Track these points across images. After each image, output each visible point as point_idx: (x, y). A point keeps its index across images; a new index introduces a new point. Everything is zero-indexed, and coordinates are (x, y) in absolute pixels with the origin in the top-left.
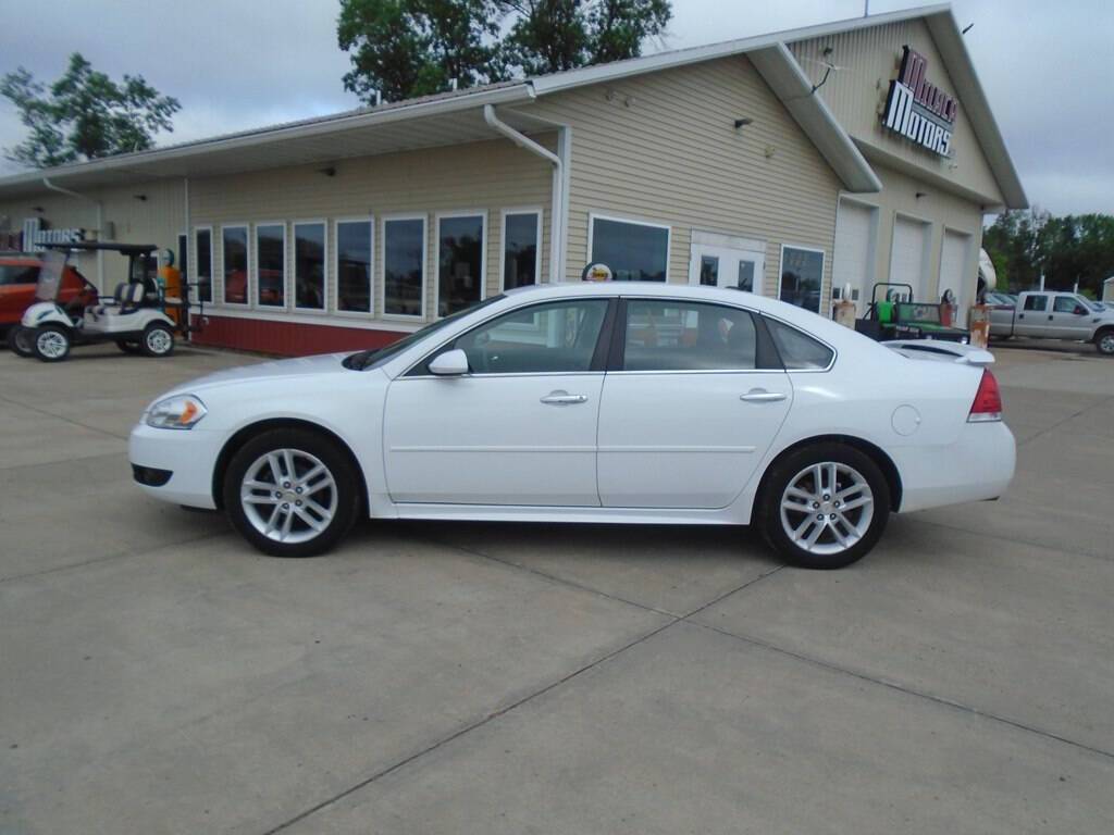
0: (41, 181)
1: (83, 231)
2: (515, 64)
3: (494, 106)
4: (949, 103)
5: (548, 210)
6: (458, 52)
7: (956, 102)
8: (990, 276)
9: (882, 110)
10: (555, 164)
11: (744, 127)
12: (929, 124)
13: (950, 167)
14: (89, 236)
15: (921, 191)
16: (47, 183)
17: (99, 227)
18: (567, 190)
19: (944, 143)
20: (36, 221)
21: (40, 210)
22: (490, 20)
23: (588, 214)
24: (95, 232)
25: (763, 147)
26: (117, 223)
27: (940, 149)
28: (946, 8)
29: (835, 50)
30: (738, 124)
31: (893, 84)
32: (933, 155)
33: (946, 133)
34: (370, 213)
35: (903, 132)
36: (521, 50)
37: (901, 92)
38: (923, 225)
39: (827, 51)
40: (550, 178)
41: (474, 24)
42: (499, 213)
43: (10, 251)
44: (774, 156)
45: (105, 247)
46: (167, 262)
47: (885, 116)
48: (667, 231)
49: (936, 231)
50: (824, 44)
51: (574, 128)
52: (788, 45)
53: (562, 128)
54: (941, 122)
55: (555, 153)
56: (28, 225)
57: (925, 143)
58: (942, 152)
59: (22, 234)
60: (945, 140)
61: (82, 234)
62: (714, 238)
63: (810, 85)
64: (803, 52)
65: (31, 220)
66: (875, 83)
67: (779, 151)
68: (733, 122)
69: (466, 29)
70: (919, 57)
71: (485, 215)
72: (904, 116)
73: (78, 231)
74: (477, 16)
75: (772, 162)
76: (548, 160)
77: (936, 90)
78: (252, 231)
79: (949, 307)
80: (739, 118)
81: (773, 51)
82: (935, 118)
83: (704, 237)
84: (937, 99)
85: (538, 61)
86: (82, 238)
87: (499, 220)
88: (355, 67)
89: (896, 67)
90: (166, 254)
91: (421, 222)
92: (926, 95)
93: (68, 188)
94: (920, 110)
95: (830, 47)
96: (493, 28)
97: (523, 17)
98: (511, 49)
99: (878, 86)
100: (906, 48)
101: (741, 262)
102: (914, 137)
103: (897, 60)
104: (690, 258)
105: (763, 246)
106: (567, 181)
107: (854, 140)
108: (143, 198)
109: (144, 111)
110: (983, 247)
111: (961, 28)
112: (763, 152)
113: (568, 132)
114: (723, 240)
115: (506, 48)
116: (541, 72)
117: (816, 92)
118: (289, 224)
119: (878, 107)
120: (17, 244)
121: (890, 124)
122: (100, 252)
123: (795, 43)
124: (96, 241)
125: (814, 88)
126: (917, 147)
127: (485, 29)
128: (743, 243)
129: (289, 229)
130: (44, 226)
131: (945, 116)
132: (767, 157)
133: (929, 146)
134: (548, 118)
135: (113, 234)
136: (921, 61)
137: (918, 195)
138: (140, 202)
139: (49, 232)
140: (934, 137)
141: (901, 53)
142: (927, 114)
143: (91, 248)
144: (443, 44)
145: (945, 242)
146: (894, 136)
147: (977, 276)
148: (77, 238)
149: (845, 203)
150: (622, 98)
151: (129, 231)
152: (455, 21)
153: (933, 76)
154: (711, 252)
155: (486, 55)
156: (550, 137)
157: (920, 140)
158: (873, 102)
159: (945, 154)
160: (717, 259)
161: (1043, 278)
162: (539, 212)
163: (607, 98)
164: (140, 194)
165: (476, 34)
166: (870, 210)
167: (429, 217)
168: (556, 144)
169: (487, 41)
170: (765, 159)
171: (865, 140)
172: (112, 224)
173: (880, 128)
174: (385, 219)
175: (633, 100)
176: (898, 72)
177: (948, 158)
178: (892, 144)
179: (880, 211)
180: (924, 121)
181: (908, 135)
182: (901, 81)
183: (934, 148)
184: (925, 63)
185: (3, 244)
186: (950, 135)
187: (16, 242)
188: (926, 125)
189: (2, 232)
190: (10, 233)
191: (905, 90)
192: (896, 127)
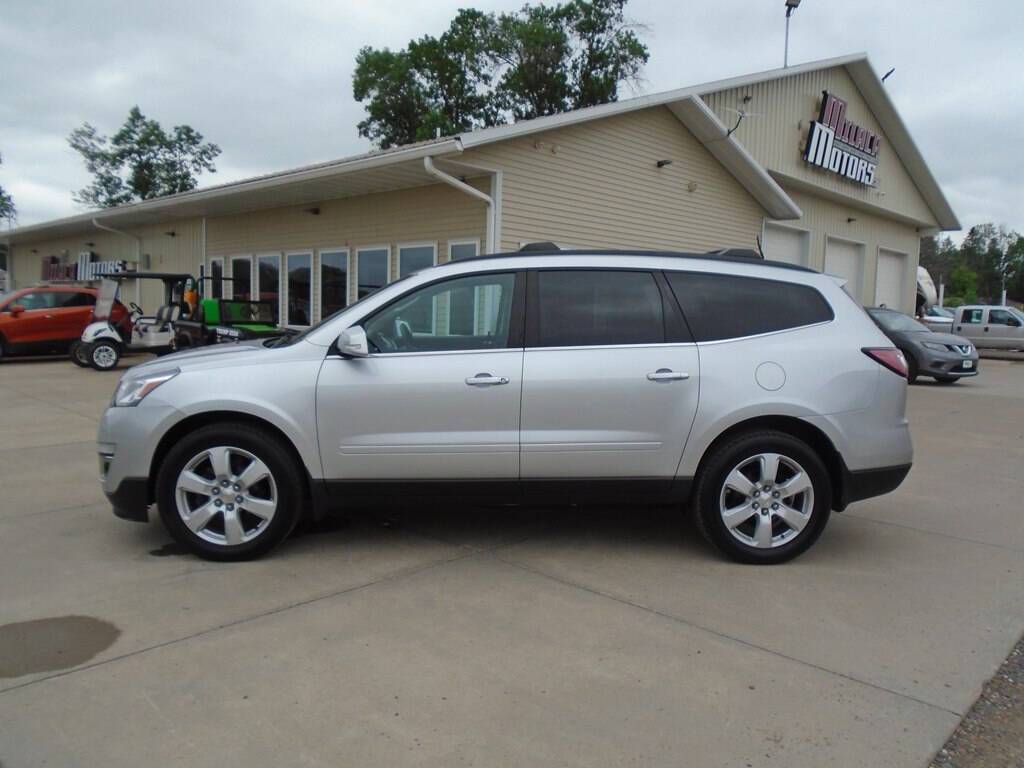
0: (91, 221)
1: (125, 262)
2: (505, 108)
3: (432, 157)
4: (872, 139)
5: (483, 241)
6: (456, 102)
7: (879, 137)
8: (930, 291)
9: (804, 148)
10: (488, 203)
11: (665, 166)
12: (852, 158)
13: (878, 194)
14: (129, 267)
15: (851, 217)
16: (95, 222)
17: (137, 259)
18: (499, 224)
19: (869, 174)
20: (88, 254)
21: (91, 245)
22: (484, 71)
24: (135, 263)
25: (688, 182)
26: (151, 255)
27: (866, 179)
28: (862, 57)
29: (755, 97)
30: (660, 164)
31: (813, 124)
32: (858, 185)
33: (870, 165)
34: (347, 245)
35: (825, 165)
36: (513, 96)
37: (821, 132)
38: (858, 246)
39: (747, 99)
40: (484, 214)
41: (470, 76)
42: (446, 244)
43: (67, 280)
44: (697, 191)
45: (142, 276)
47: (806, 152)
49: (870, 252)
50: (744, 93)
51: (504, 173)
52: (702, 97)
53: (495, 173)
54: (865, 156)
55: (488, 193)
56: (81, 257)
57: (848, 174)
58: (867, 182)
59: (77, 265)
60: (869, 171)
61: (124, 265)
63: (725, 129)
64: (723, 102)
65: (83, 254)
66: (796, 123)
67: (699, 185)
68: (656, 163)
69: (463, 80)
70: (838, 100)
71: (435, 246)
72: (826, 148)
73: (120, 262)
74: (472, 69)
75: (694, 195)
76: (482, 200)
77: (857, 128)
78: (255, 261)
80: (660, 159)
81: (687, 102)
82: (857, 153)
84: (859, 135)
85: (527, 107)
86: (124, 268)
87: (446, 250)
88: (368, 115)
89: (816, 110)
91: (386, 251)
92: (848, 134)
93: (112, 227)
94: (841, 145)
95: (750, 95)
96: (486, 79)
97: (512, 68)
98: (503, 96)
99: (799, 128)
100: (825, 93)
102: (836, 170)
103: (817, 104)
106: (499, 217)
107: (770, 172)
108: (173, 234)
109: (189, 157)
110: (921, 264)
111: (880, 74)
112: (686, 187)
113: (499, 178)
115: (498, 96)
116: (529, 116)
117: (731, 135)
118: (283, 254)
119: (801, 144)
120: (72, 274)
121: (811, 159)
122: (138, 280)
123: (708, 95)
124: (135, 271)
125: (729, 132)
126: (841, 178)
127: (479, 81)
129: (283, 259)
130: (94, 258)
131: (869, 151)
132: (690, 191)
133: (853, 177)
134: (482, 165)
135: (148, 267)
136: (841, 103)
137: (849, 220)
138: (170, 237)
139: (98, 264)
140: (857, 168)
141: (822, 96)
142: (850, 149)
143: (132, 276)
144: (442, 94)
145: (879, 261)
146: (818, 169)
147: (916, 292)
148: (120, 268)
149: (769, 227)
150: (550, 146)
151: (161, 262)
152: (453, 75)
153: (854, 115)
155: (481, 102)
156: (484, 181)
157: (843, 172)
158: (794, 139)
159: (870, 183)
161: (1004, 293)
162: (477, 243)
163: (535, 147)
164: (170, 231)
165: (472, 84)
166: (801, 234)
167: (392, 248)
168: (489, 186)
169: (481, 90)
170: (688, 193)
171: (788, 174)
172: (148, 257)
173: (803, 163)
174: (358, 250)
175: (559, 148)
176: (818, 114)
177: (873, 187)
178: (816, 176)
179: (811, 235)
180: (846, 156)
181: (831, 168)
182: (821, 121)
183: (858, 179)
184: (845, 105)
185: (61, 274)
186: (874, 167)
187: (72, 272)
188: (848, 159)
189: (61, 264)
190: (68, 265)
191: (825, 130)
192: (818, 162)
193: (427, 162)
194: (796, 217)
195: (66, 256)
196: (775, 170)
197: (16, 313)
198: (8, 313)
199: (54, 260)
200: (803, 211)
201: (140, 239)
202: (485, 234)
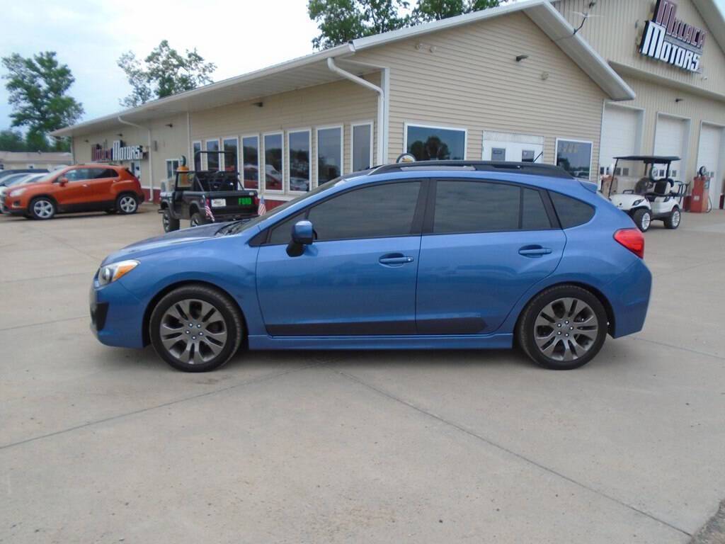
0: (117, 118)
1: (141, 147)
3: (333, 58)
4: (698, 34)
5: (375, 122)
7: (704, 32)
9: (639, 43)
10: (378, 93)
11: (522, 60)
12: (680, 50)
13: (702, 79)
14: (144, 150)
15: (679, 98)
16: (119, 119)
18: (387, 108)
19: (694, 63)
20: (119, 142)
21: (121, 135)
23: (403, 124)
25: (541, 73)
26: (158, 142)
27: (691, 67)
29: (599, 3)
30: (518, 59)
31: (647, 23)
32: (685, 71)
33: (695, 55)
34: (281, 128)
35: (657, 56)
37: (654, 29)
38: (684, 121)
39: (591, 5)
40: (376, 101)
42: (350, 125)
43: (107, 160)
44: (549, 79)
46: (182, 163)
47: (641, 46)
48: (464, 132)
49: (694, 125)
50: (589, 0)
51: (391, 68)
52: (552, 3)
53: (383, 69)
54: (691, 48)
55: (379, 85)
56: (114, 144)
57: (677, 63)
58: (692, 69)
59: (112, 150)
60: (694, 59)
61: (141, 149)
62: (501, 136)
63: (572, 29)
64: (571, 8)
65: (116, 142)
66: (634, 23)
67: (550, 75)
68: (515, 58)
70: (670, 3)
71: (342, 127)
72: (659, 42)
73: (138, 147)
75: (546, 82)
76: (374, 91)
77: (685, 25)
78: (221, 142)
79: (703, 179)
80: (519, 55)
81: (540, 8)
82: (685, 46)
83: (494, 135)
84: (687, 31)
86: (142, 151)
87: (349, 130)
89: (652, 11)
90: (182, 159)
91: (308, 132)
92: (677, 31)
93: (129, 121)
94: (671, 40)
95: (594, 1)
99: (636, 26)
101: (523, 152)
102: (666, 59)
103: (652, 6)
104: (482, 149)
105: (542, 140)
106: (387, 103)
107: (611, 64)
108: (171, 126)
112: (541, 77)
113: (387, 73)
114: (509, 137)
117: (576, 33)
118: (239, 137)
119: (637, 39)
120: (110, 156)
121: (645, 51)
123: (559, 2)
125: (575, 31)
126: (671, 66)
128: (524, 138)
129: (239, 141)
130: (122, 145)
131: (695, 44)
132: (543, 79)
133: (681, 65)
134: (373, 63)
135: (156, 150)
136: (671, 5)
137: (677, 101)
138: (169, 128)
139: (125, 148)
140: (685, 58)
142: (678, 43)
145: (701, 132)
146: (652, 60)
148: (139, 151)
149: (609, 107)
150: (427, 47)
151: (164, 145)
153: (683, 15)
154: (499, 145)
156: (375, 76)
157: (672, 61)
158: (634, 35)
159: (695, 70)
160: (505, 150)
162: (372, 124)
163: (416, 47)
164: (169, 123)
166: (637, 112)
167: (312, 130)
168: (380, 80)
170: (541, 81)
171: (626, 64)
172: (156, 143)
173: (639, 55)
174: (289, 132)
175: (435, 48)
176: (652, 14)
177: (698, 73)
178: (649, 65)
179: (645, 112)
180: (675, 48)
181: (662, 58)
182: (654, 21)
183: (685, 66)
184: (675, 6)
185: (103, 157)
186: (699, 57)
187: (109, 155)
188: (677, 50)
189: (103, 149)
190: (106, 150)
191: (657, 27)
192: (651, 54)
193: (330, 62)
194: (631, 99)
195: (106, 143)
196: (615, 61)
197: (63, 184)
198: (58, 184)
199: (98, 147)
200: (636, 93)
201: (151, 130)
202: (377, 117)
